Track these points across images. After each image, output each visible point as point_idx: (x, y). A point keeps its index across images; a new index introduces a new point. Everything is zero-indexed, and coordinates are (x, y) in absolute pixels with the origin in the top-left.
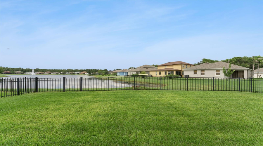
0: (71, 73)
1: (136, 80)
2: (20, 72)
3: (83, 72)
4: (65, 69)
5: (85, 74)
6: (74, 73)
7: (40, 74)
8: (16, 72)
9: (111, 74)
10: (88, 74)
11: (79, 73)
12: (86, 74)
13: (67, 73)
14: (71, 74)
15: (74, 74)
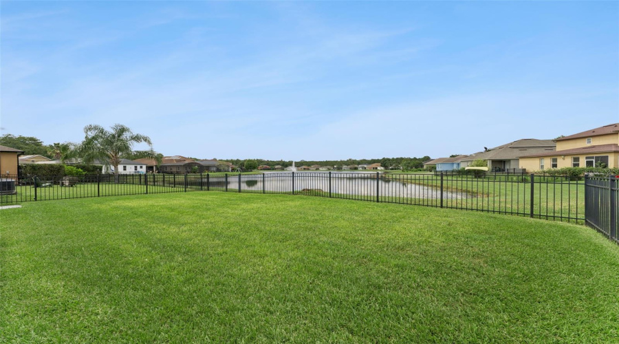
0: (352, 166)
1: (445, 182)
2: (280, 166)
3: (374, 165)
4: (343, 160)
5: (376, 168)
6: (356, 166)
7: (304, 169)
8: (276, 167)
9: (425, 167)
10: (382, 168)
11: (365, 166)
12: (378, 168)
13: (344, 167)
14: (351, 169)
15: (356, 169)
